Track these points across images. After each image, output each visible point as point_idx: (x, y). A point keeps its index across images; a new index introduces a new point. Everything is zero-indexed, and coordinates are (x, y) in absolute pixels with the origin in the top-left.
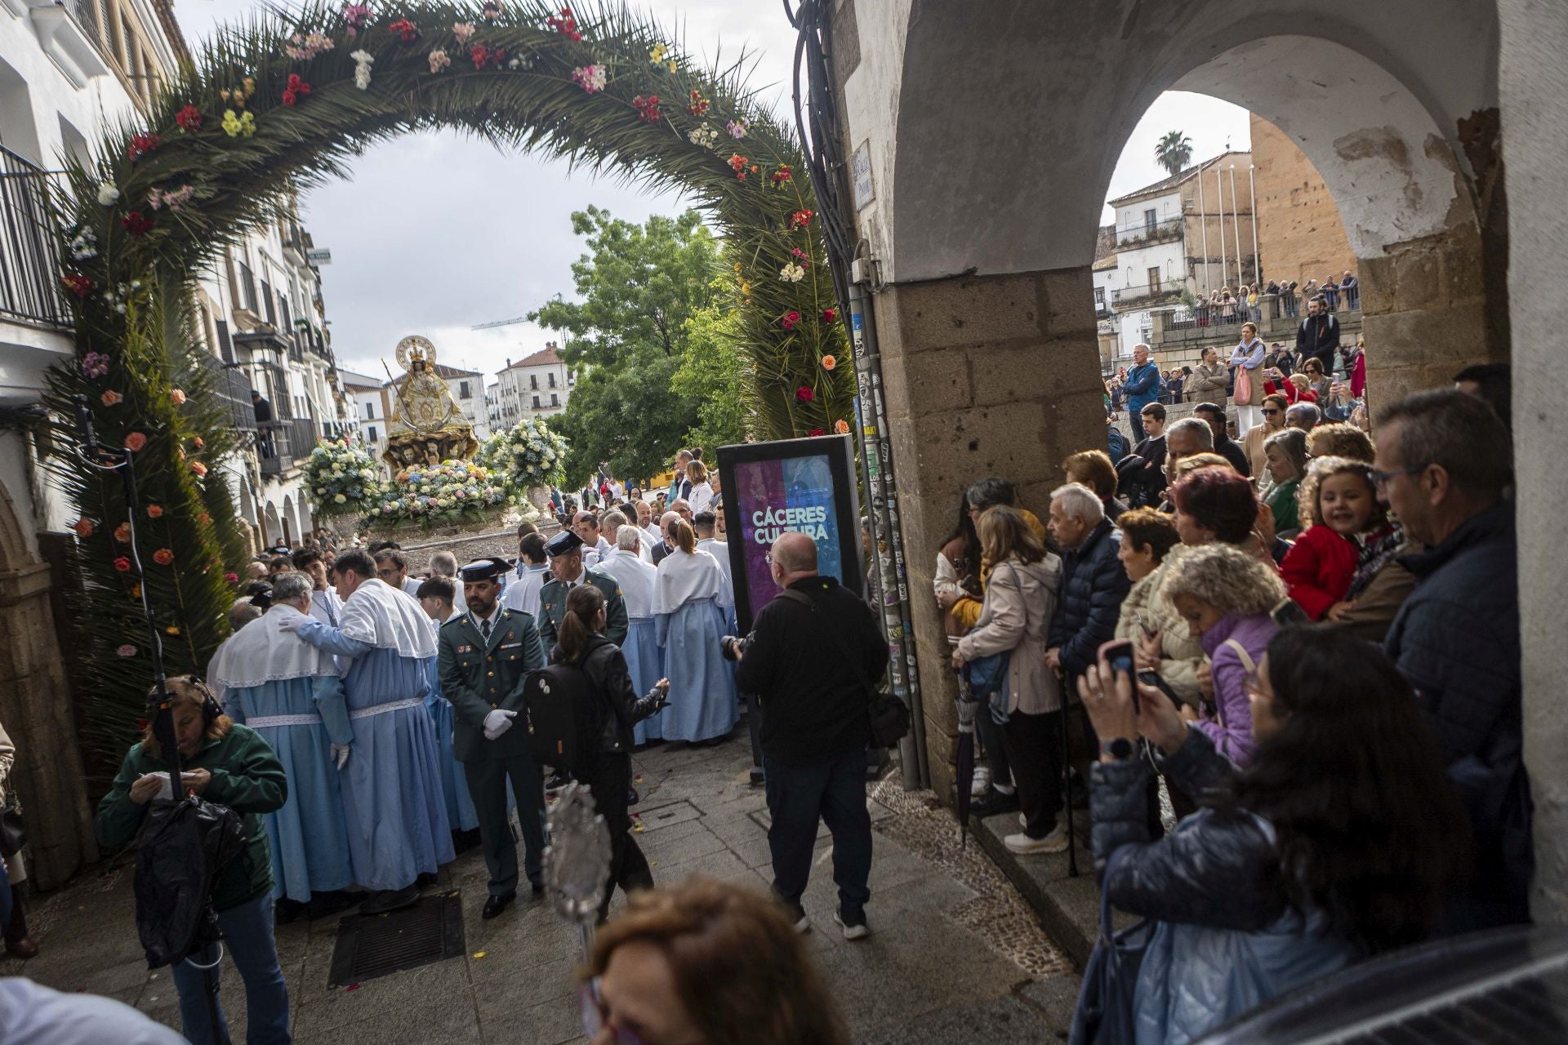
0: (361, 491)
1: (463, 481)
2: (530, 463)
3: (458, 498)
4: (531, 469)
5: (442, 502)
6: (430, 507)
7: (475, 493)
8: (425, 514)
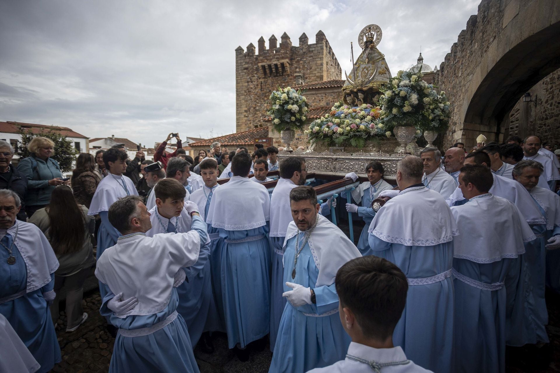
0: (290, 118)
1: (363, 118)
2: (396, 106)
3: (351, 129)
4: (395, 111)
5: (340, 130)
6: (334, 133)
7: (362, 127)
8: (331, 137)
